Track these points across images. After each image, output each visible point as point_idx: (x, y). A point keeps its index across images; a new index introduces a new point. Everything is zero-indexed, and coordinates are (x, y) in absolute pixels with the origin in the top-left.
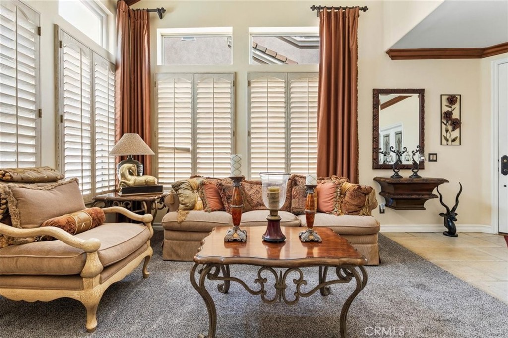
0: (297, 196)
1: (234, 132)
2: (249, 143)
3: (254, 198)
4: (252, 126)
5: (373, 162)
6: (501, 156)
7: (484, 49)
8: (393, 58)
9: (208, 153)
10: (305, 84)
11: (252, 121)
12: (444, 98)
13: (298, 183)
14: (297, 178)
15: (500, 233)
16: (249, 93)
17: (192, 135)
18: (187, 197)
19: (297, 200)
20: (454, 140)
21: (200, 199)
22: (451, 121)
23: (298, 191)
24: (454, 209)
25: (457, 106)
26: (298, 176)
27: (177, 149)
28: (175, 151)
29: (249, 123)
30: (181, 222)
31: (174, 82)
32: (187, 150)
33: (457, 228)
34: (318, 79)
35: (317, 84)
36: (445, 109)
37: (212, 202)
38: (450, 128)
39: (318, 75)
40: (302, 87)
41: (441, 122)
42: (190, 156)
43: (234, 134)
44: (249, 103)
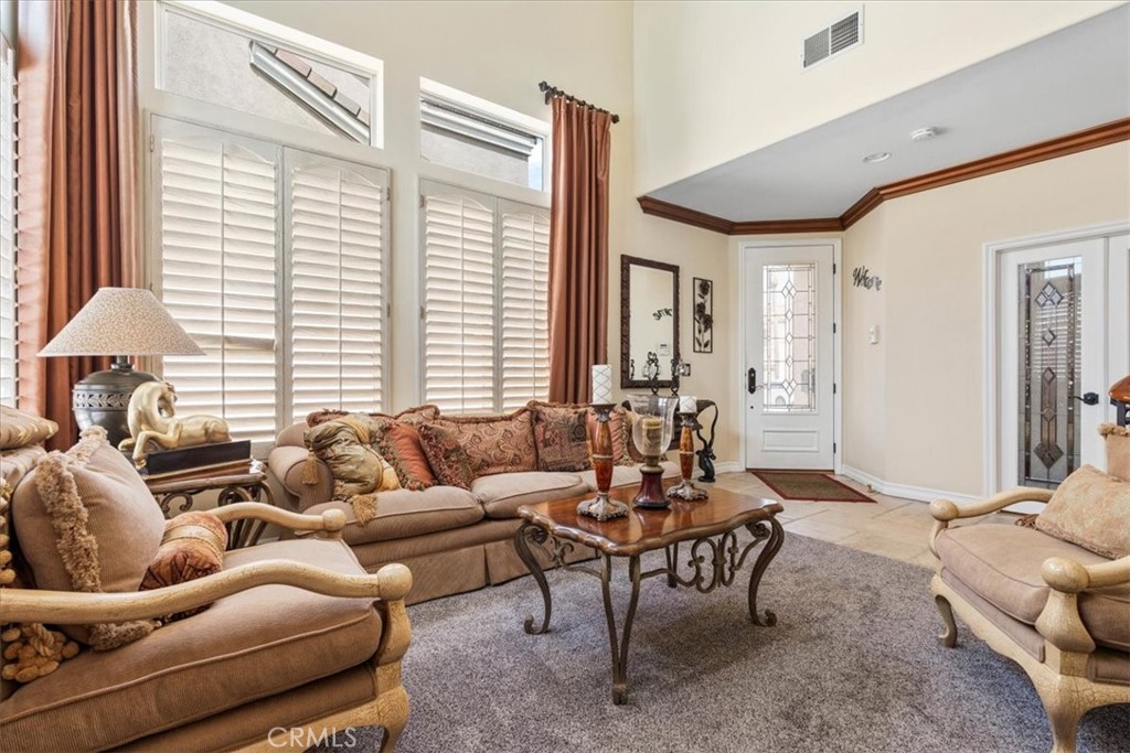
0: (557, 440)
1: (389, 308)
2: (423, 336)
3: (474, 452)
4: (429, 296)
5: (622, 376)
6: (748, 369)
7: (734, 224)
8: (646, 210)
9: (323, 354)
10: (530, 227)
11: (429, 285)
12: (698, 283)
13: (542, 416)
14: (539, 407)
15: (748, 470)
16: (423, 225)
17: (277, 304)
18: (363, 462)
19: (557, 447)
20: (706, 345)
21: (386, 464)
22: (704, 319)
23: (557, 431)
24: (711, 443)
25: (708, 297)
26: (539, 404)
27: (229, 340)
28: (226, 346)
29: (423, 292)
30: (367, 522)
31: (223, 155)
32: (266, 346)
33: (716, 469)
34: (549, 222)
35: (547, 231)
36: (699, 300)
37: (416, 469)
38: (703, 327)
39: (549, 214)
40: (523, 230)
41: (695, 318)
42: (271, 359)
43: (389, 311)
44: (423, 247)
